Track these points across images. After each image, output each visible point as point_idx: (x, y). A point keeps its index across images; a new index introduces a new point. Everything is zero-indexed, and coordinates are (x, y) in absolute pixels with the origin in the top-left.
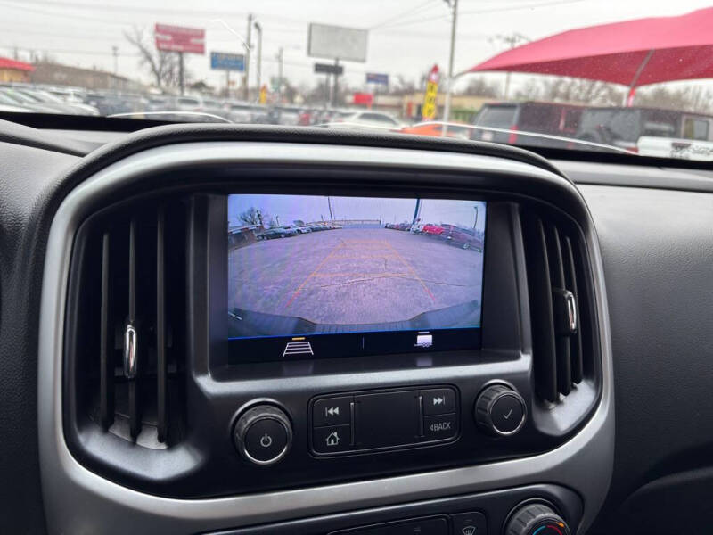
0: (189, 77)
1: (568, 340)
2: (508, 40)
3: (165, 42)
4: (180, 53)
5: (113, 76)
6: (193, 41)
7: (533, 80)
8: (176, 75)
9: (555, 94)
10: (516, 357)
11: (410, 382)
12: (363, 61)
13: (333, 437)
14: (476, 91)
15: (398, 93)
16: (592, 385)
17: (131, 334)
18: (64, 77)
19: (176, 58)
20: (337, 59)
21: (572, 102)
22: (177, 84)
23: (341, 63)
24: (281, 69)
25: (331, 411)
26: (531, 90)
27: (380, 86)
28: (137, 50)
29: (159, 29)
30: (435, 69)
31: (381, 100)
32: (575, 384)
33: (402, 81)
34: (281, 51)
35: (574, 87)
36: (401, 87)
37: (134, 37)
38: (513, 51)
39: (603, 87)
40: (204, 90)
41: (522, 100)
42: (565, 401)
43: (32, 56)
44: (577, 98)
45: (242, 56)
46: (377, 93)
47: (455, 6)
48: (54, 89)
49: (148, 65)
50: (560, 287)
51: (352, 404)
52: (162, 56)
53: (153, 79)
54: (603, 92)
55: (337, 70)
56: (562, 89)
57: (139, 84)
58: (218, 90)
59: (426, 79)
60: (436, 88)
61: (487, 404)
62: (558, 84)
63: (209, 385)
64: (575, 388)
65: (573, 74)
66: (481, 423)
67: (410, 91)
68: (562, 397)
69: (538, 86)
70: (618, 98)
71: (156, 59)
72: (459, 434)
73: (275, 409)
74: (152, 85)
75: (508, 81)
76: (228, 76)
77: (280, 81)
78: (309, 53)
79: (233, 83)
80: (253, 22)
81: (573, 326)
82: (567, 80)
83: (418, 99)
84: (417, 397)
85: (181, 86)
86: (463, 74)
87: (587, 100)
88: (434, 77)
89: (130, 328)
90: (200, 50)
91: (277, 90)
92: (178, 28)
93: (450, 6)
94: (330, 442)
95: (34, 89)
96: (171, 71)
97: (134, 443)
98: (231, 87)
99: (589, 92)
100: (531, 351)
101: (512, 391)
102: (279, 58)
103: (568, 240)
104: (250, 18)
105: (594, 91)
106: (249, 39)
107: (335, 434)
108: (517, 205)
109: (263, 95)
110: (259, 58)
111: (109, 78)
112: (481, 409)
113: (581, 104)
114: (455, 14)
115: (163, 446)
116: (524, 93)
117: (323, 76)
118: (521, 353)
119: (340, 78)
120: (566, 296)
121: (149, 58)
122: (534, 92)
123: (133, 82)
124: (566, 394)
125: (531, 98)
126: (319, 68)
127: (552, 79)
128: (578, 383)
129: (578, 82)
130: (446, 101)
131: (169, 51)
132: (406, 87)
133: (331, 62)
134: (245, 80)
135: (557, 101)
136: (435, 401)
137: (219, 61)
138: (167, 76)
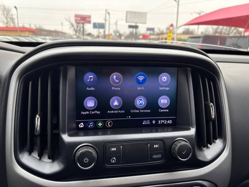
0: (86, 31)
1: (211, 123)
2: (198, 13)
3: (78, 20)
4: (83, 24)
5: (61, 32)
6: (87, 19)
7: (208, 28)
8: (82, 31)
9: (216, 32)
10: (189, 129)
11: (144, 138)
12: (145, 23)
13: (114, 159)
14: (186, 32)
15: (158, 34)
16: (222, 141)
17: (38, 118)
18: (46, 33)
19: (81, 25)
20: (136, 23)
21: (223, 35)
22: (82, 34)
23: (138, 24)
24: (117, 27)
25: (113, 149)
26: (207, 31)
27: (151, 32)
28: (69, 23)
29: (76, 16)
30: (172, 25)
31: (152, 37)
32: (215, 140)
33: (159, 30)
34: (117, 21)
35: (224, 29)
36: (159, 32)
37: (68, 19)
38: (200, 17)
39: (235, 29)
40: (91, 36)
41: (204, 35)
42: (210, 147)
43: (36, 27)
44: (225, 33)
45: (103, 24)
46: (150, 34)
47: (178, 2)
48: (43, 37)
49: (72, 28)
50: (208, 101)
51: (121, 147)
52: (77, 25)
53: (74, 33)
54: (235, 31)
55: (136, 27)
56: (219, 30)
57: (70, 35)
58: (95, 35)
59: (168, 29)
60: (172, 32)
61: (175, 148)
62: (217, 29)
63: (66, 138)
64: (215, 142)
65: (223, 25)
66: (174, 155)
67: (162, 33)
68: (209, 145)
69: (210, 29)
70: (240, 33)
71: (75, 26)
72: (165, 159)
73: (91, 148)
74: (74, 35)
75: (198, 28)
76: (99, 31)
77: (116, 32)
78: (126, 21)
79: (101, 33)
80: (107, 12)
81: (213, 117)
82: (221, 27)
83: (165, 36)
84: (147, 144)
85: (83, 35)
86: (181, 26)
87: (229, 34)
88: (171, 28)
89: (37, 116)
90: (89, 22)
91: (116, 35)
92: (82, 15)
93: (176, 2)
94: (112, 161)
95: (36, 38)
96: (80, 30)
97: (40, 159)
98: (100, 35)
99: (229, 31)
100: (195, 127)
101: (186, 143)
102: (116, 24)
103: (211, 83)
104: (106, 11)
105: (231, 31)
106: (106, 17)
107: (115, 158)
108: (190, 69)
109: (111, 37)
110: (109, 24)
111: (60, 33)
112: (174, 150)
113: (226, 35)
114: (178, 5)
115: (50, 161)
116: (204, 33)
117: (131, 29)
118: (191, 127)
119: (137, 30)
120: (210, 105)
121: (73, 26)
122: (208, 32)
123: (68, 34)
124: (211, 144)
125: (207, 34)
126: (130, 27)
127: (215, 27)
128: (216, 140)
129: (225, 27)
130: (175, 36)
131: (79, 23)
132: (161, 32)
133: (134, 24)
134: (104, 32)
135: (217, 35)
136: (155, 146)
137: (95, 26)
138: (79, 32)
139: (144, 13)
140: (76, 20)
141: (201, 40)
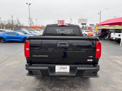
30: (97, 24)
46: (92, 27)
80: (71, 19)
114: (100, 16)
126: (82, 24)
139: (86, 19)
140: (58, 22)
141: (101, 30)
